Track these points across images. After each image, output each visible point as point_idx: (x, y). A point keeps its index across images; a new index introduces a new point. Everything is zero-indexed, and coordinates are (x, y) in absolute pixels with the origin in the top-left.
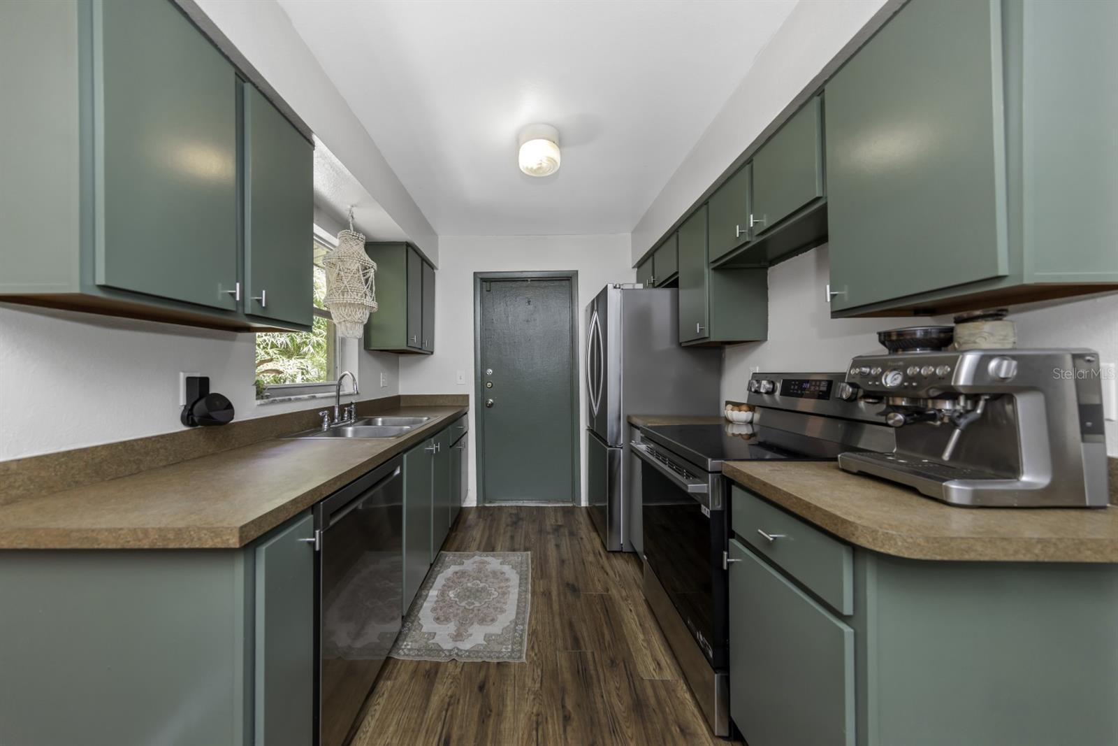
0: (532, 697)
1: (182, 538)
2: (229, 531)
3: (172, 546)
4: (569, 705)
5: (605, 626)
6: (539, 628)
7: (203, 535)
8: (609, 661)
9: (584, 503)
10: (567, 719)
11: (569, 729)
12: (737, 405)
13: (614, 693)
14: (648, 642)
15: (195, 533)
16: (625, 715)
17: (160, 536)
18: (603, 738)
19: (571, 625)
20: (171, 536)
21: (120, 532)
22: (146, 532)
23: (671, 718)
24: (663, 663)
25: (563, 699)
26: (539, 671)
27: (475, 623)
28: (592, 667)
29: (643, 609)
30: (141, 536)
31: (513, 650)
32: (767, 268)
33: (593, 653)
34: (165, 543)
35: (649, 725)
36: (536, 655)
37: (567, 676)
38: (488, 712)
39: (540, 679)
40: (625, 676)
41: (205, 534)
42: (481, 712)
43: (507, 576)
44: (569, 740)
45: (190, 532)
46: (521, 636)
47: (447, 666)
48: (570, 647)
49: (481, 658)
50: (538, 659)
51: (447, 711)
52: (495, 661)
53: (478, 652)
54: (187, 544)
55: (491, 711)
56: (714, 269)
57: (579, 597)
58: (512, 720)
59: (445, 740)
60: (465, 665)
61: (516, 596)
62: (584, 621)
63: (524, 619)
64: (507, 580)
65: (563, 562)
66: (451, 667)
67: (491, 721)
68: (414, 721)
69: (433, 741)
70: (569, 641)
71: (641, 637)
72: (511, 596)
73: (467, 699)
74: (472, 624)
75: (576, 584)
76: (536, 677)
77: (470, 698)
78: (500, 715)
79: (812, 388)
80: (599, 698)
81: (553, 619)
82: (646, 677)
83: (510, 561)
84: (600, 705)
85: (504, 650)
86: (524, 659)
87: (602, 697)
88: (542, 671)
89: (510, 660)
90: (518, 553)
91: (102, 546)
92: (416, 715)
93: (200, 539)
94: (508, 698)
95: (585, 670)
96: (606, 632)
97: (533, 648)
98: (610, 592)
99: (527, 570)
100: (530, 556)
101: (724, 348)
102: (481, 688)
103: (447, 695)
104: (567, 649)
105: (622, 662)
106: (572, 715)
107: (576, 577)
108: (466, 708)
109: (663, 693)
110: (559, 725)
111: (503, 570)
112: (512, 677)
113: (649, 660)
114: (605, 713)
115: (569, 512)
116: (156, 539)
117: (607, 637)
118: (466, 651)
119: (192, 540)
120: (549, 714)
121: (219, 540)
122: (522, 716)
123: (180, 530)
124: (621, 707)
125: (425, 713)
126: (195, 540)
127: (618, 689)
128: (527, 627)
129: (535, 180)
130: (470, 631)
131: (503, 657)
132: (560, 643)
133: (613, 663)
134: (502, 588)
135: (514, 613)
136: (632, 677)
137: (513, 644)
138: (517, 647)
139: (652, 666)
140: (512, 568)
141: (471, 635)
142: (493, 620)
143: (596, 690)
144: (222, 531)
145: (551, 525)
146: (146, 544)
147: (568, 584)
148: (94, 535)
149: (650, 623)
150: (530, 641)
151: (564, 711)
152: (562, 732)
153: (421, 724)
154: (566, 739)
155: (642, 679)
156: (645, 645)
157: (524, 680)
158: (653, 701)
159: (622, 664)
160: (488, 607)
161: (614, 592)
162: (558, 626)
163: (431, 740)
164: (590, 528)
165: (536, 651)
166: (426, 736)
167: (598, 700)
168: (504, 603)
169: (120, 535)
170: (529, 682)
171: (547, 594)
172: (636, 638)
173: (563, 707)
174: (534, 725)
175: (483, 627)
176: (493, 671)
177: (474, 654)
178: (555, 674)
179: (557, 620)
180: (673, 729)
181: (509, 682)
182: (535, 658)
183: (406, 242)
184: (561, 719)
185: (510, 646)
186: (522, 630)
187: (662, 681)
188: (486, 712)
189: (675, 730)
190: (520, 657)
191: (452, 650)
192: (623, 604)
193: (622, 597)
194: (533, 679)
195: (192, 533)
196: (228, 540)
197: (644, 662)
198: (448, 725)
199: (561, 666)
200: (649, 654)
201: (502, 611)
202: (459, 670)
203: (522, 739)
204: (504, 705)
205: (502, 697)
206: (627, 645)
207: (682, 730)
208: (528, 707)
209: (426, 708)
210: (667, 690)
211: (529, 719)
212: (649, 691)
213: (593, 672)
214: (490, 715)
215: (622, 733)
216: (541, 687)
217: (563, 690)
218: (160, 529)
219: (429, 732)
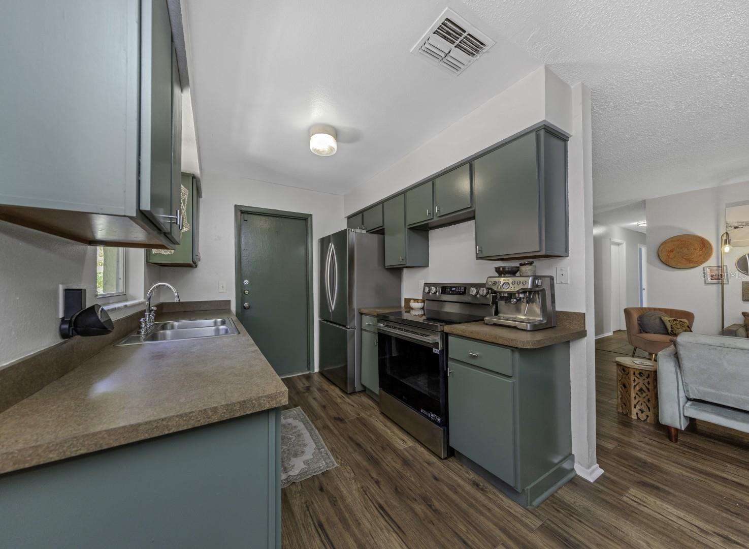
0: (353, 481)
1: (246, 407)
2: (281, 394)
3: (237, 415)
4: (374, 475)
5: (369, 433)
6: (334, 446)
7: (262, 401)
8: (381, 448)
9: (316, 370)
10: (377, 482)
11: (381, 486)
12: (416, 300)
13: (392, 461)
14: (393, 432)
15: (256, 401)
16: (402, 468)
17: (227, 410)
18: (399, 482)
19: (351, 438)
20: (237, 408)
21: (191, 415)
22: (215, 410)
23: (421, 461)
24: (405, 439)
25: (370, 474)
26: (348, 467)
27: (291, 458)
28: (374, 454)
29: (382, 418)
30: (210, 413)
31: (327, 464)
32: (428, 231)
33: (371, 448)
34: (232, 414)
35: (415, 468)
36: (341, 460)
37: (365, 463)
38: (335, 499)
39: (352, 471)
40: (392, 452)
41: (264, 400)
42: (330, 502)
43: (293, 425)
44: (385, 491)
45: (252, 401)
46: (327, 454)
47: (290, 489)
48: (357, 449)
49: (310, 475)
50: (344, 462)
51: (308, 510)
52: (320, 472)
53: (306, 472)
54: (250, 410)
55: (335, 498)
56: (409, 229)
57: (345, 423)
58: (350, 497)
59: (318, 525)
60: (302, 482)
61: (308, 434)
62: (356, 434)
63: (322, 445)
64: (295, 427)
65: (324, 407)
66: (293, 488)
67: (339, 502)
68: (290, 526)
69: (311, 529)
70: (355, 447)
71: (388, 431)
72: (305, 435)
73: (317, 499)
74: (290, 459)
75: (340, 417)
76: (349, 471)
77: (318, 497)
78: (342, 497)
79: (457, 290)
80: (386, 466)
81: (339, 439)
82: (402, 448)
83: (290, 416)
84: (389, 470)
85: (321, 465)
86: (336, 465)
87: (388, 465)
88: (350, 466)
89: (329, 469)
90: (292, 409)
91: (174, 430)
92: (290, 523)
93: (260, 405)
94: (341, 488)
95: (372, 457)
96: (371, 435)
97: (337, 458)
98: (361, 415)
99: (305, 418)
100: (301, 409)
101: (403, 270)
102: (321, 489)
103: (302, 503)
104: (356, 451)
105: (387, 446)
106: (379, 480)
107: (338, 413)
108: (319, 503)
109: (412, 452)
110: (375, 487)
111: (289, 422)
112: (336, 476)
113: (399, 440)
114: (393, 472)
115: (308, 377)
116: (224, 413)
117: (373, 437)
118: (298, 475)
119: (254, 406)
120: (367, 485)
121: (274, 402)
122: (354, 492)
123: (244, 401)
124: (398, 465)
125: (295, 519)
126: (256, 406)
127: (392, 459)
128: (326, 447)
129: (317, 157)
130: (291, 464)
131: (323, 469)
132: (351, 450)
133: (383, 448)
134: (295, 432)
135: (313, 444)
136: (395, 451)
137: (325, 460)
138: (328, 461)
139: (401, 443)
140: (294, 419)
141: (294, 465)
142: (303, 452)
143: (384, 464)
144: (276, 395)
145: (302, 388)
146: (215, 419)
147: (335, 418)
148: (164, 423)
149: (389, 424)
150: (333, 455)
151: (374, 480)
152: (379, 489)
153: (297, 525)
154: (382, 491)
155: (401, 450)
156: (392, 434)
157: (344, 476)
158: (410, 457)
159: (387, 447)
160: (294, 446)
161: (363, 414)
162: (344, 442)
163: (310, 529)
164: (329, 384)
165: (340, 458)
166: (305, 530)
167: (386, 467)
168: (303, 441)
169: (190, 418)
170: (347, 475)
171: (326, 427)
172: (387, 433)
173: (372, 478)
174: (364, 493)
175: (298, 458)
176: (322, 479)
177: (304, 475)
178: (358, 465)
179: (341, 438)
180: (424, 465)
181: (336, 480)
182: (342, 462)
183: (193, 175)
184: (374, 484)
185: (323, 462)
186: (325, 451)
187: (409, 447)
188: (333, 500)
189: (426, 465)
190: (334, 465)
191: (288, 478)
192: (371, 419)
193: (368, 415)
194: (348, 472)
195: (254, 402)
196: (281, 400)
197: (396, 442)
198: (314, 517)
199: (359, 460)
200: (397, 438)
201: (305, 445)
202: (300, 487)
203: (361, 502)
204: (341, 492)
205: (337, 488)
206: (384, 437)
207: (428, 464)
208: (355, 487)
209: (293, 516)
210: (413, 450)
211: (359, 491)
212: (406, 454)
213: (376, 456)
214: (336, 500)
215: (405, 476)
216: (355, 474)
217: (367, 470)
218: (227, 405)
219: (305, 527)
